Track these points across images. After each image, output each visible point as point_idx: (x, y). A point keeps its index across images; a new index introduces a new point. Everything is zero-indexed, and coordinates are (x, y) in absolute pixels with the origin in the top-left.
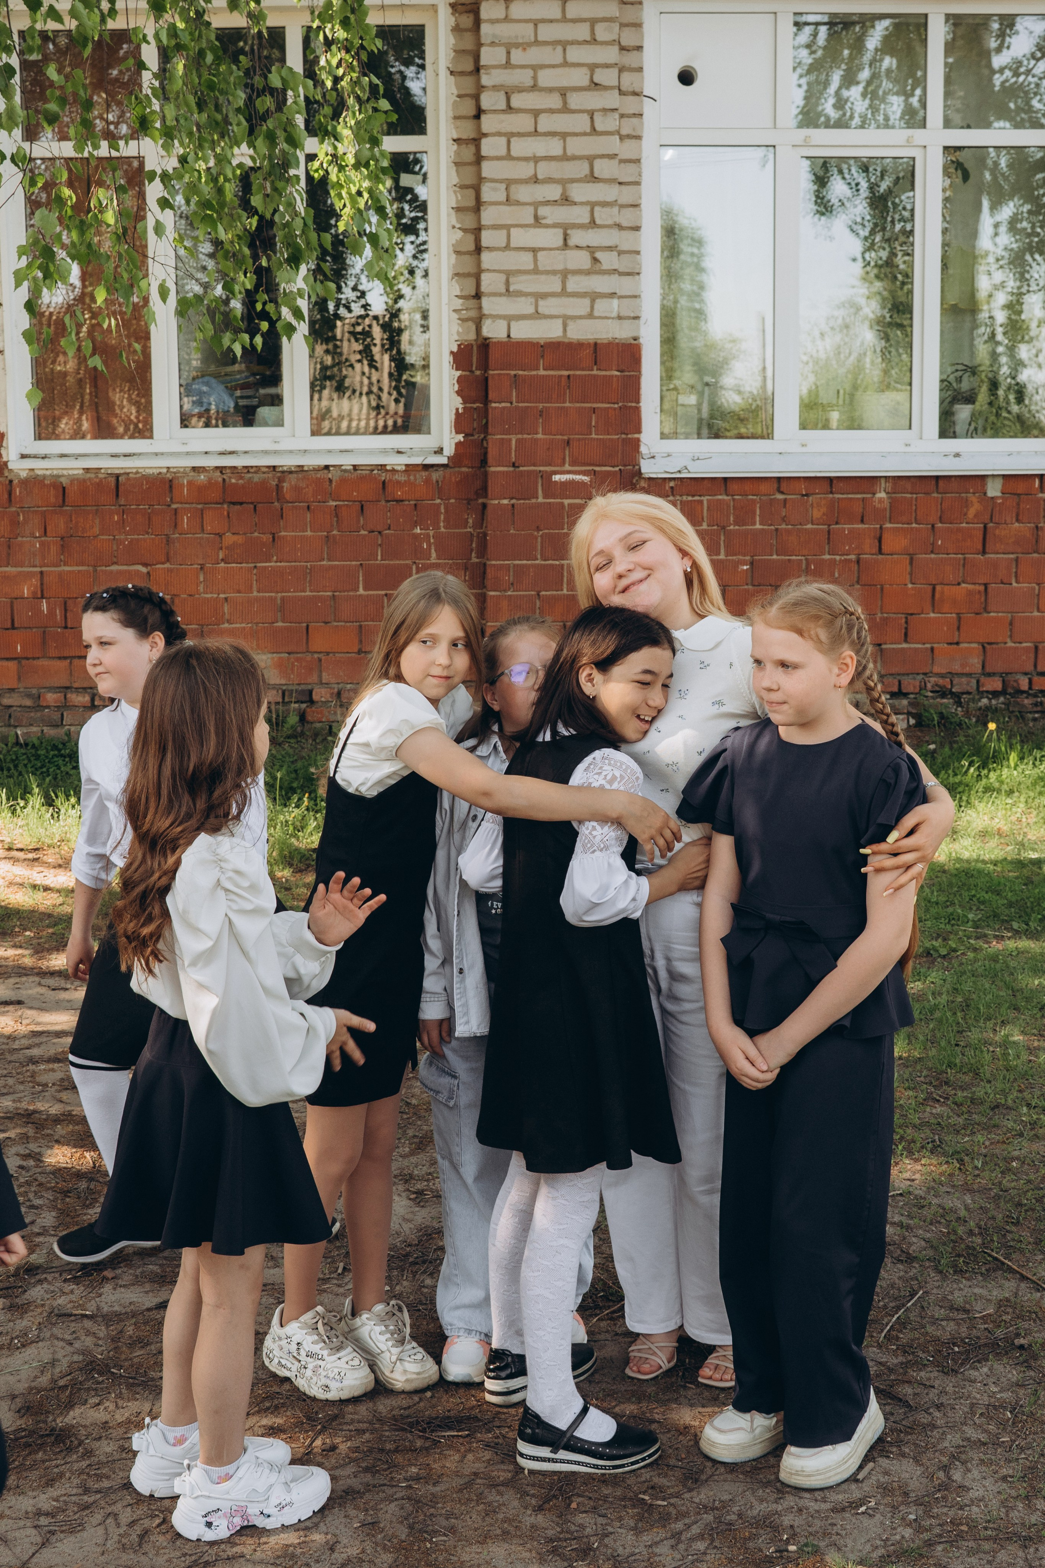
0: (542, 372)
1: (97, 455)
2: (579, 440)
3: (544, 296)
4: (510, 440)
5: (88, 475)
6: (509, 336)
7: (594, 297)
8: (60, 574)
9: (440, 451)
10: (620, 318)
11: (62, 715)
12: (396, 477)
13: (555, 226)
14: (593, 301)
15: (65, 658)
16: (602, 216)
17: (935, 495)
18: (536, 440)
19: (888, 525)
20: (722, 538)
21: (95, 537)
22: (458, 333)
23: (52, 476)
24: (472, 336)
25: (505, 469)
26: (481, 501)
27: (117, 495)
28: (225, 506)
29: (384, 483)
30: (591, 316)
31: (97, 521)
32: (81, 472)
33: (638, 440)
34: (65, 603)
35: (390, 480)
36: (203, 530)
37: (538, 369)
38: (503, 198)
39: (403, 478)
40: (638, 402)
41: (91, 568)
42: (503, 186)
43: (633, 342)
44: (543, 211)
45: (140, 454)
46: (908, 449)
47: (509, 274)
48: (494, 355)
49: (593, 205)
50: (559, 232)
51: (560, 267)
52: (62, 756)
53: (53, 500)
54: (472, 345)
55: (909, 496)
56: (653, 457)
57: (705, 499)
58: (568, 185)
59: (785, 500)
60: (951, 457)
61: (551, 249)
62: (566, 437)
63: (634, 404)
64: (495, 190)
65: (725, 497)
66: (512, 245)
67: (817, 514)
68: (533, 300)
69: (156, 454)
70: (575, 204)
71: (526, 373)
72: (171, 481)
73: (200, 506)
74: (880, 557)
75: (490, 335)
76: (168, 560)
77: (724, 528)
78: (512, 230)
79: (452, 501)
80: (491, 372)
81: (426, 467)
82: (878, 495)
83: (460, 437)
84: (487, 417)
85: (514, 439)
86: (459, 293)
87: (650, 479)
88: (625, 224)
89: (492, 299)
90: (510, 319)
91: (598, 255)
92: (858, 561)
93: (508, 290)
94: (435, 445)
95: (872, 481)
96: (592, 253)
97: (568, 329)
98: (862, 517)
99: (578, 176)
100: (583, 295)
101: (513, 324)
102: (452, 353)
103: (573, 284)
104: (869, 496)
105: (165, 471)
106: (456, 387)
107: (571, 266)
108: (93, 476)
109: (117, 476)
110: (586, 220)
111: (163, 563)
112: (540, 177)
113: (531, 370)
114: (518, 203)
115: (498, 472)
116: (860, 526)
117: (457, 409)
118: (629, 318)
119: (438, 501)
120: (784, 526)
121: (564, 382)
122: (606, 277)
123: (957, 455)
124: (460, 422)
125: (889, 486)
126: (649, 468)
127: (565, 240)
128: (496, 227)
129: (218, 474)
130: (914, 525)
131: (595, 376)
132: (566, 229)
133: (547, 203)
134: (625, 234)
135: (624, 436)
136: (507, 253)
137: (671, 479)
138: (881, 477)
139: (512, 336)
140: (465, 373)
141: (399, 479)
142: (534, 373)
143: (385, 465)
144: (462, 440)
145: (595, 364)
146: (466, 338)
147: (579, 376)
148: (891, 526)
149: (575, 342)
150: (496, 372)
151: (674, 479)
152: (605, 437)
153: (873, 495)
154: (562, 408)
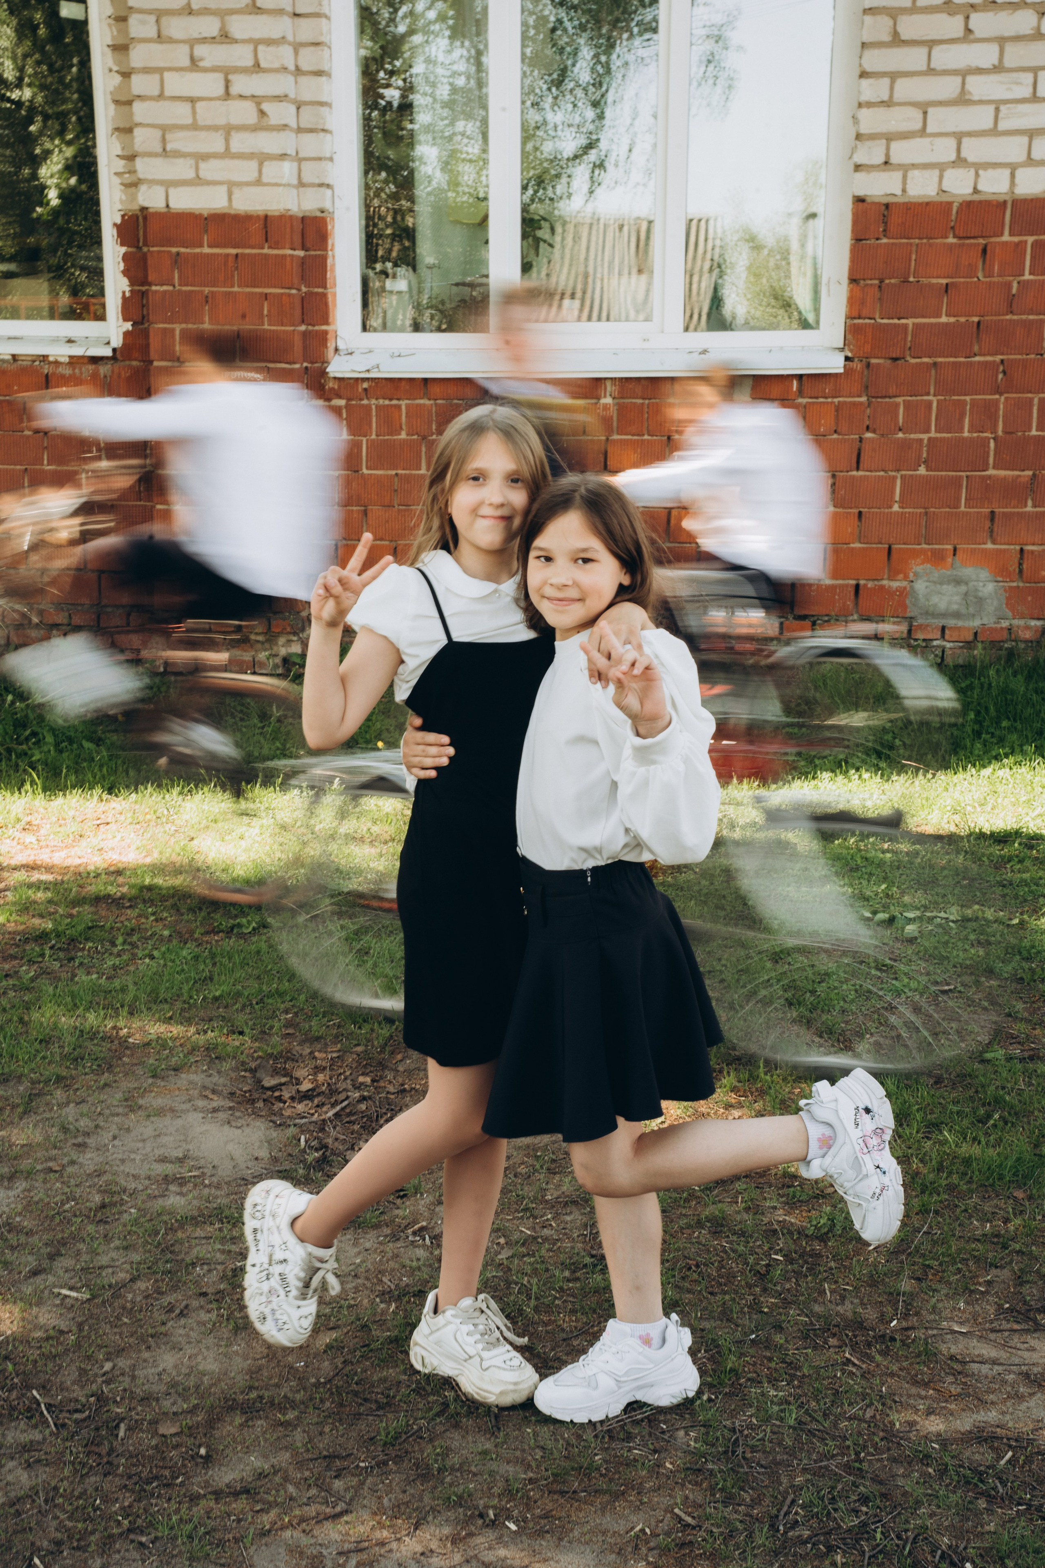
0: (206, 250)
2: (251, 331)
3: (205, 157)
4: (173, 330)
7: (262, 158)
9: (109, 342)
10: (301, 184)
12: (60, 370)
13: (214, 69)
14: (261, 164)
16: (268, 58)
19: (616, 437)
20: (424, 449)
22: (121, 201)
24: (135, 207)
25: (170, 364)
29: (47, 376)
30: (258, 182)
33: (326, 333)
35: (54, 374)
37: (201, 246)
38: (152, 33)
39: (67, 372)
40: (325, 287)
42: (153, 18)
43: (319, 214)
44: (200, 51)
46: (645, 345)
47: (165, 129)
48: (153, 228)
49: (256, 43)
50: (219, 77)
51: (222, 121)
54: (133, 217)
55: (639, 401)
56: (351, 354)
57: (403, 403)
58: (227, 18)
60: (692, 355)
61: (211, 99)
63: (320, 290)
64: (143, 23)
65: (425, 401)
66: (167, 93)
68: (192, 162)
70: (236, 41)
71: (188, 250)
75: (146, 204)
77: (424, 438)
78: (166, 75)
80: (152, 249)
81: (95, 360)
82: (603, 401)
83: (128, 326)
84: (148, 302)
85: (177, 328)
86: (120, 153)
87: (335, 378)
88: (304, 67)
89: (146, 159)
90: (168, 184)
91: (265, 106)
93: (164, 150)
94: (106, 335)
95: (597, 382)
96: (258, 104)
97: (234, 197)
99: (238, 6)
100: (250, 156)
101: (172, 191)
102: (115, 225)
103: (240, 142)
104: (593, 401)
106: (122, 266)
107: (235, 121)
110: (250, 63)
112: (195, 6)
113: (194, 246)
114: (171, 41)
115: (161, 367)
117: (124, 293)
118: (312, 185)
121: (231, 259)
122: (274, 134)
123: (706, 349)
124: (129, 308)
125: (616, 389)
126: (340, 367)
127: (227, 87)
128: (147, 70)
130: (646, 437)
131: (266, 255)
132: (227, 72)
133: (204, 40)
134: (303, 80)
135: (307, 328)
136: (161, 103)
137: (364, 380)
138: (606, 379)
139: (171, 205)
140: (130, 250)
141: (64, 372)
142: (198, 250)
143: (47, 356)
144: (130, 328)
145: (267, 241)
146: (130, 207)
147: (249, 254)
148: (619, 437)
149: (243, 213)
150: (155, 249)
151: (368, 379)
152: (279, 328)
153: (599, 398)
154: (230, 293)
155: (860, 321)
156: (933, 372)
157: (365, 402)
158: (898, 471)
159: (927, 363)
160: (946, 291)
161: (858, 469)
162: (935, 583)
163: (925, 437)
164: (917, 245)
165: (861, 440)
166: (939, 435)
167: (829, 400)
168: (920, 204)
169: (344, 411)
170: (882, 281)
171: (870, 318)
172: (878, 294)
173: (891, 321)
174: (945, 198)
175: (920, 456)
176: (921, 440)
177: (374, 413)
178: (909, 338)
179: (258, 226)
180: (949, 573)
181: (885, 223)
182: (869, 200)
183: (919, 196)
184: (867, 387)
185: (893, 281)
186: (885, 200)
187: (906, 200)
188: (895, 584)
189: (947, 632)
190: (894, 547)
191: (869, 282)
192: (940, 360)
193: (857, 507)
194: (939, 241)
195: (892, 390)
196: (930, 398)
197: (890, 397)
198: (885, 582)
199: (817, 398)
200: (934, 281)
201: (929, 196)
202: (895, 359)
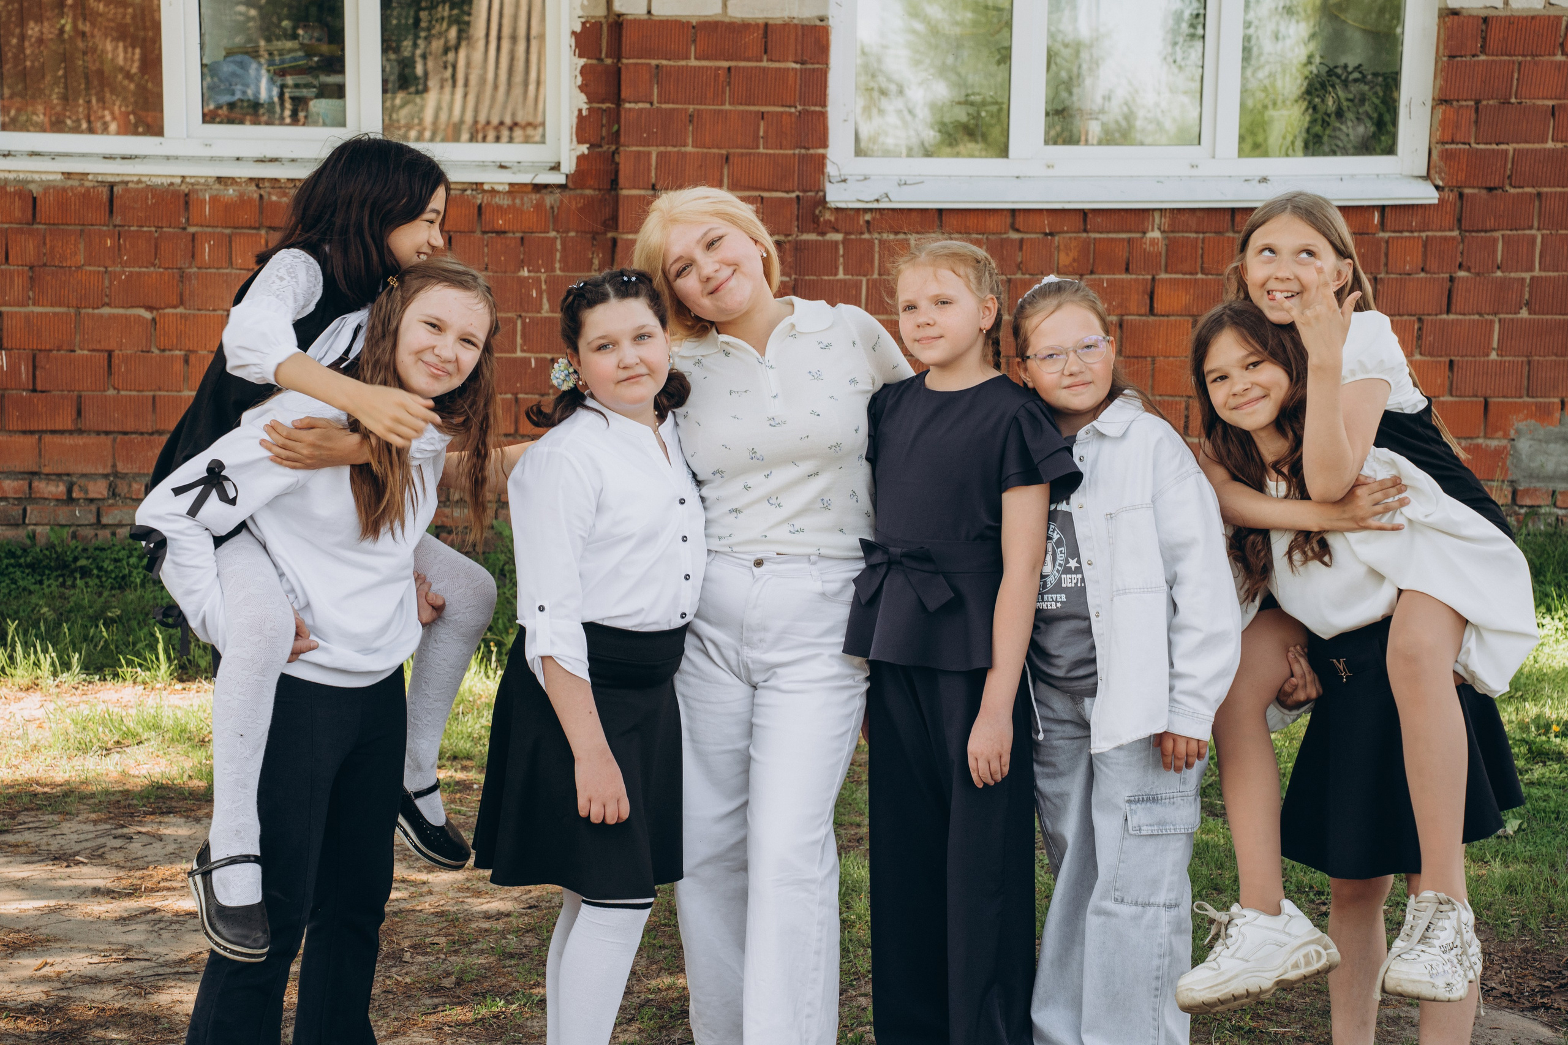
0: (693, 63)
1: (83, 155)
2: (742, 155)
4: (649, 154)
5: (70, 183)
6: (649, 12)
8: (28, 317)
9: (556, 168)
11: (25, 510)
12: (497, 200)
15: (32, 432)
17: (1230, 234)
18: (685, 154)
19: (1163, 276)
21: (78, 268)
22: (583, 7)
23: (18, 181)
24: (600, 12)
25: (642, 192)
26: (610, 235)
27: (111, 212)
28: (263, 232)
29: (480, 207)
31: (82, 246)
32: (59, 177)
33: (823, 157)
34: (34, 357)
35: (489, 204)
36: (231, 264)
37: (688, 58)
39: (506, 202)
40: (824, 104)
41: (72, 310)
43: (818, 23)
45: (145, 157)
46: (1194, 172)
48: (629, 38)
52: (20, 566)
53: (18, 214)
54: (601, 24)
55: (1193, 235)
56: (844, 181)
59: (1022, 241)
60: (1255, 183)
62: (724, 152)
63: (818, 109)
67: (1064, 259)
69: (168, 158)
71: (671, 63)
72: (187, 195)
73: (228, 231)
74: (1151, 319)
75: (623, 10)
76: (182, 303)
79: (572, 234)
80: (625, 61)
81: (538, 188)
82: (1150, 235)
83: (584, 149)
84: (618, 122)
85: (654, 151)
87: (838, 209)
92: (1121, 325)
94: (552, 160)
95: (1143, 214)
97: (730, 4)
98: (1128, 265)
102: (574, 33)
104: (1138, 235)
105: (179, 180)
106: (580, 80)
108: (76, 183)
109: (112, 186)
111: (175, 307)
113: (679, 58)
115: (632, 196)
116: (1124, 276)
117: (580, 111)
119: (553, 234)
120: (1019, 276)
121: (722, 73)
123: (1264, 180)
124: (584, 128)
125: (1166, 222)
126: (837, 196)
129: (253, 187)
130: (1200, 276)
131: (764, 69)
135: (803, 151)
137: (866, 210)
138: (1154, 210)
139: (653, 12)
140: (590, 61)
141: (501, 202)
142: (683, 63)
143: (482, 184)
144: (586, 152)
145: (766, 52)
146: (592, 14)
147: (744, 68)
148: (1168, 276)
149: (739, 21)
150: (631, 61)
151: (871, 210)
152: (777, 152)
153: (1144, 233)
154: (720, 111)
155: (1453, 146)
156: (1537, 203)
157: (866, 236)
158: (1496, 314)
159: (1531, 194)
160: (1553, 114)
161: (1448, 312)
162: (1540, 441)
163: (1527, 276)
164: (1520, 63)
165: (1452, 279)
166: (1543, 274)
167: (1416, 234)
168: (1526, 18)
169: (841, 247)
170: (1478, 102)
171: (1464, 143)
172: (1473, 116)
173: (1488, 147)
174: (1552, 12)
175: (1521, 296)
176: (1523, 279)
177: (877, 249)
178: (1509, 166)
179: (758, 35)
180: (1557, 430)
181: (1484, 39)
182: (1465, 13)
183: (1523, 10)
184: (1459, 221)
185: (1491, 102)
186: (1484, 13)
187: (1509, 13)
188: (1493, 443)
189: (1559, 497)
190: (1492, 400)
191: (1464, 103)
192: (1545, 190)
193: (1447, 355)
194: (1546, 58)
195: (1489, 224)
196: (1534, 232)
197: (1486, 231)
198: (1480, 441)
199: (1401, 232)
200: (1539, 102)
201: (1536, 10)
202: (1490, 189)
